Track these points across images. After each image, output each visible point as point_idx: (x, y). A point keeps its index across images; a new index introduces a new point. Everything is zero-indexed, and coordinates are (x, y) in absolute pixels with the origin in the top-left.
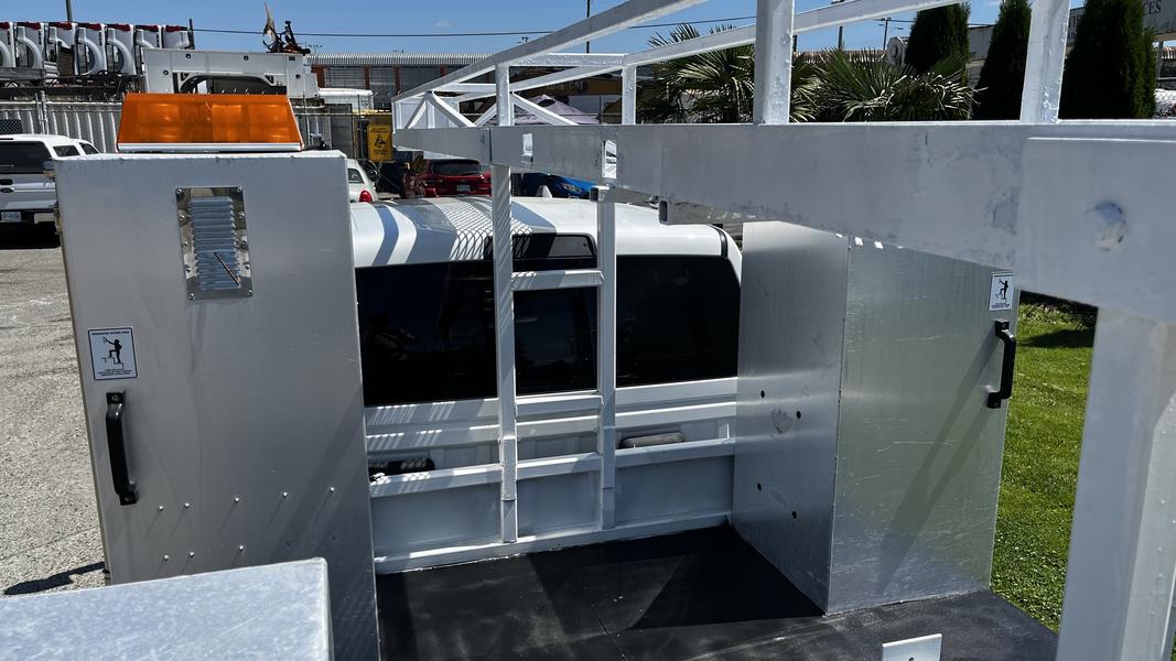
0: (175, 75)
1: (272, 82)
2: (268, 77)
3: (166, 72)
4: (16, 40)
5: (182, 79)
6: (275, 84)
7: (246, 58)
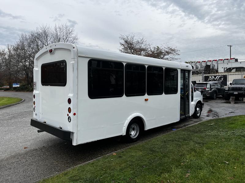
5: (226, 69)
7: (241, 63)
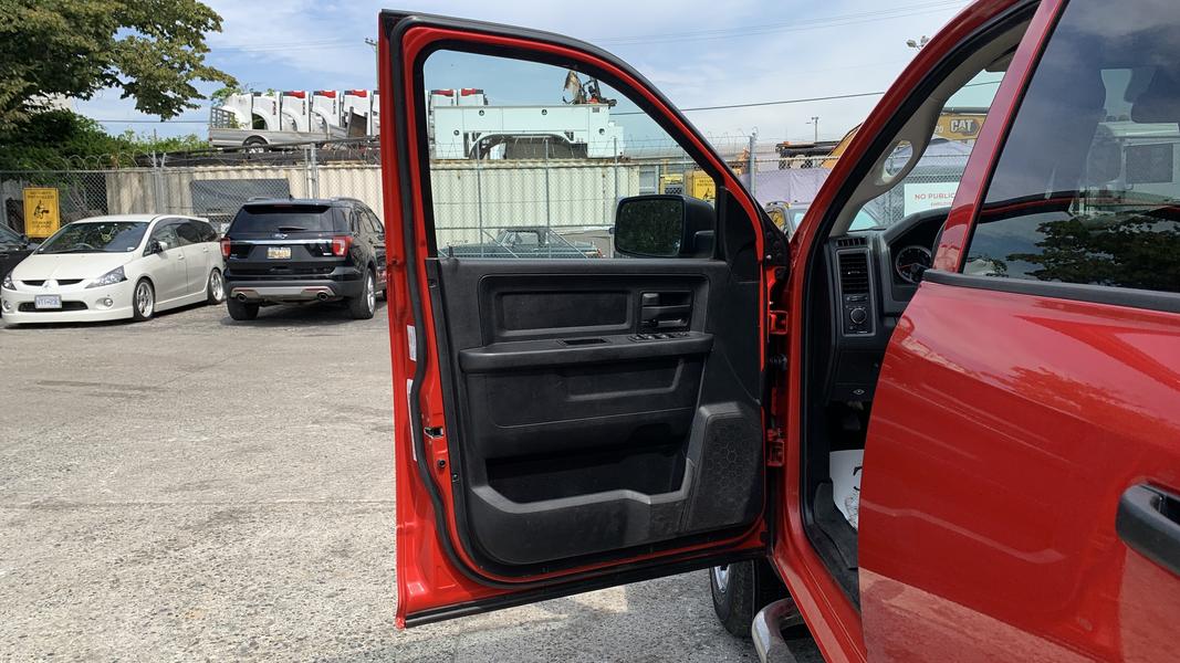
0: (466, 136)
1: (572, 139)
2: (567, 133)
3: (457, 133)
4: (311, 110)
5: (474, 140)
6: (574, 142)
7: (544, 112)
